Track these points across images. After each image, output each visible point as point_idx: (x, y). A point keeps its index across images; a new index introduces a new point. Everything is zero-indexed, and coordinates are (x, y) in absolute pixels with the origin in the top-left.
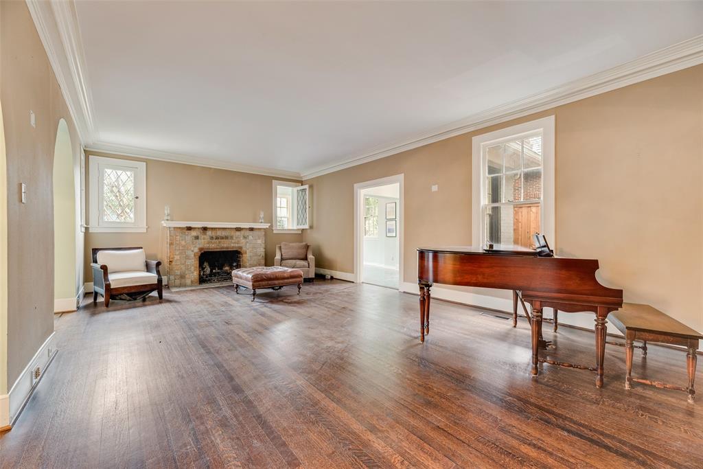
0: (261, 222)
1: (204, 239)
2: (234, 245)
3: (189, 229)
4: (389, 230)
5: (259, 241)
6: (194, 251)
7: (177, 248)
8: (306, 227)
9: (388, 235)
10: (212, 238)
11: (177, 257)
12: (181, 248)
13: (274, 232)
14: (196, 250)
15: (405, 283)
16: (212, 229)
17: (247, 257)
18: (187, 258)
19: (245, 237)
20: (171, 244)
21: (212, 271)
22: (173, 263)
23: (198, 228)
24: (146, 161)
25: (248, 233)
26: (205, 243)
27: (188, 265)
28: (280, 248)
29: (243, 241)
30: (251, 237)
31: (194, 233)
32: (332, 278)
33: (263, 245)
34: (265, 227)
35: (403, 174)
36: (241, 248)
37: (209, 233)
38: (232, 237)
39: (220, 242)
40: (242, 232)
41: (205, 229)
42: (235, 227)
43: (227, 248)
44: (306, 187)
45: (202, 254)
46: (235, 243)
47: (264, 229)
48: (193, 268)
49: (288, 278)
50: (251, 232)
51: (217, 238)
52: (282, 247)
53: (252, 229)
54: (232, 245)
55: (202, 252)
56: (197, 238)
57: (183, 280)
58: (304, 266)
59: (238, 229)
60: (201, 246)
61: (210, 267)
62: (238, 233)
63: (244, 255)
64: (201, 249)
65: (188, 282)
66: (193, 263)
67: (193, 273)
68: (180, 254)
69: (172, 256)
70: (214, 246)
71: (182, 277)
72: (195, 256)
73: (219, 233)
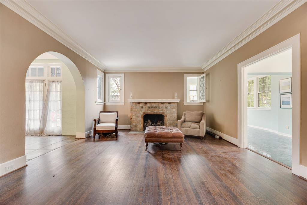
0: (176, 99)
1: (145, 108)
2: (160, 112)
3: (139, 103)
4: (283, 102)
5: (174, 110)
6: (141, 114)
7: (134, 112)
8: (204, 101)
9: (282, 106)
10: (149, 108)
11: (134, 117)
12: (135, 112)
13: (185, 104)
14: (142, 113)
15: (301, 165)
16: (150, 103)
17: (167, 119)
18: (138, 117)
19: (166, 107)
20: (131, 110)
21: (152, 124)
22: (132, 119)
23: (143, 103)
24: (124, 73)
25: (168, 105)
26: (146, 110)
27: (138, 121)
28: (185, 115)
29: (165, 109)
30: (169, 107)
31: (141, 105)
32: (220, 138)
33: (176, 112)
34: (177, 102)
35: (299, 34)
36: (164, 113)
37: (148, 105)
38: (159, 107)
39: (153, 110)
40: (165, 105)
41: (146, 103)
42: (160, 101)
43: (157, 113)
44: (204, 75)
45: (144, 116)
46: (161, 110)
47: (178, 103)
48: (140, 122)
49: (171, 138)
50: (169, 105)
51: (152, 108)
52: (186, 114)
53: (170, 103)
54: (159, 111)
55: (145, 114)
56: (142, 107)
57: (136, 128)
58: (196, 128)
59: (162, 103)
60: (144, 112)
61: (151, 122)
62: (162, 105)
63: (165, 117)
64: (144, 113)
65: (138, 129)
66: (141, 120)
67: (140, 125)
68: (135, 115)
69: (132, 116)
70: (150, 112)
71: (136, 126)
72: (141, 116)
73: (153, 105)
